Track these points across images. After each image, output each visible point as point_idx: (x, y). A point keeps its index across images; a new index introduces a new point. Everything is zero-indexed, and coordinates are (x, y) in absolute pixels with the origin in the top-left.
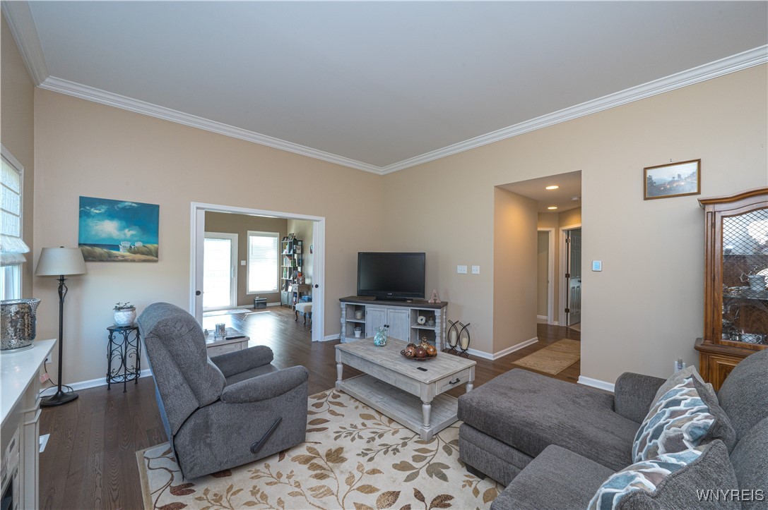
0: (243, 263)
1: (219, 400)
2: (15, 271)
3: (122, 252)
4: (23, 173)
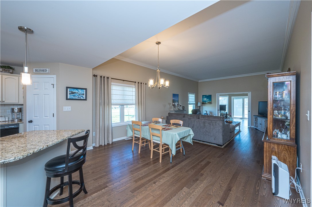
2: (194, 105)
3: (207, 103)
4: (195, 94)
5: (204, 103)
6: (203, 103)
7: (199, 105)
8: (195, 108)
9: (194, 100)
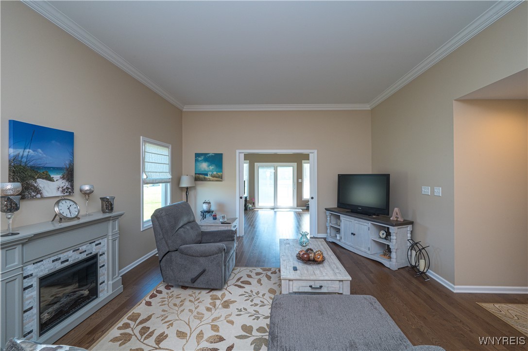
0: (300, 181)
1: (177, 250)
2: (169, 185)
3: (209, 177)
4: (170, 147)
5: (201, 176)
6: (197, 179)
7: (185, 182)
8: (172, 200)
9: (166, 168)
